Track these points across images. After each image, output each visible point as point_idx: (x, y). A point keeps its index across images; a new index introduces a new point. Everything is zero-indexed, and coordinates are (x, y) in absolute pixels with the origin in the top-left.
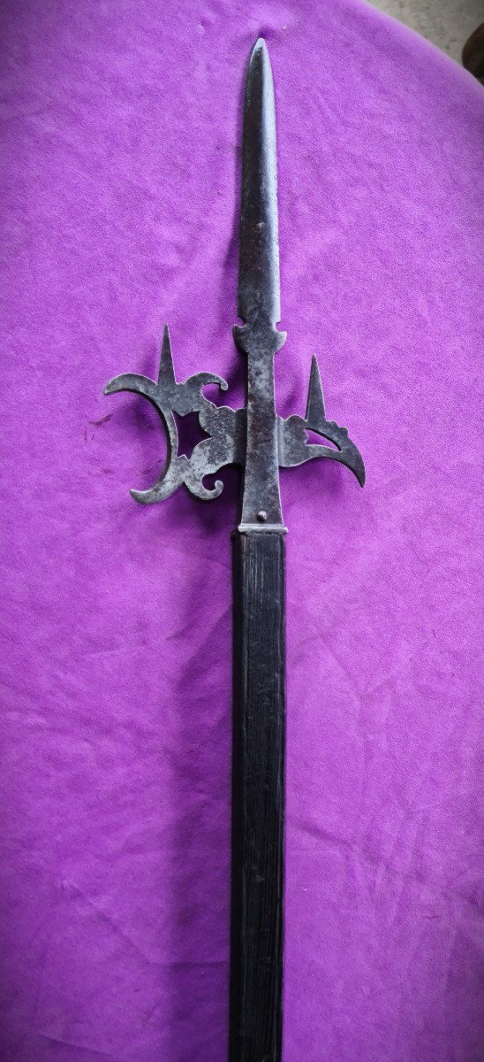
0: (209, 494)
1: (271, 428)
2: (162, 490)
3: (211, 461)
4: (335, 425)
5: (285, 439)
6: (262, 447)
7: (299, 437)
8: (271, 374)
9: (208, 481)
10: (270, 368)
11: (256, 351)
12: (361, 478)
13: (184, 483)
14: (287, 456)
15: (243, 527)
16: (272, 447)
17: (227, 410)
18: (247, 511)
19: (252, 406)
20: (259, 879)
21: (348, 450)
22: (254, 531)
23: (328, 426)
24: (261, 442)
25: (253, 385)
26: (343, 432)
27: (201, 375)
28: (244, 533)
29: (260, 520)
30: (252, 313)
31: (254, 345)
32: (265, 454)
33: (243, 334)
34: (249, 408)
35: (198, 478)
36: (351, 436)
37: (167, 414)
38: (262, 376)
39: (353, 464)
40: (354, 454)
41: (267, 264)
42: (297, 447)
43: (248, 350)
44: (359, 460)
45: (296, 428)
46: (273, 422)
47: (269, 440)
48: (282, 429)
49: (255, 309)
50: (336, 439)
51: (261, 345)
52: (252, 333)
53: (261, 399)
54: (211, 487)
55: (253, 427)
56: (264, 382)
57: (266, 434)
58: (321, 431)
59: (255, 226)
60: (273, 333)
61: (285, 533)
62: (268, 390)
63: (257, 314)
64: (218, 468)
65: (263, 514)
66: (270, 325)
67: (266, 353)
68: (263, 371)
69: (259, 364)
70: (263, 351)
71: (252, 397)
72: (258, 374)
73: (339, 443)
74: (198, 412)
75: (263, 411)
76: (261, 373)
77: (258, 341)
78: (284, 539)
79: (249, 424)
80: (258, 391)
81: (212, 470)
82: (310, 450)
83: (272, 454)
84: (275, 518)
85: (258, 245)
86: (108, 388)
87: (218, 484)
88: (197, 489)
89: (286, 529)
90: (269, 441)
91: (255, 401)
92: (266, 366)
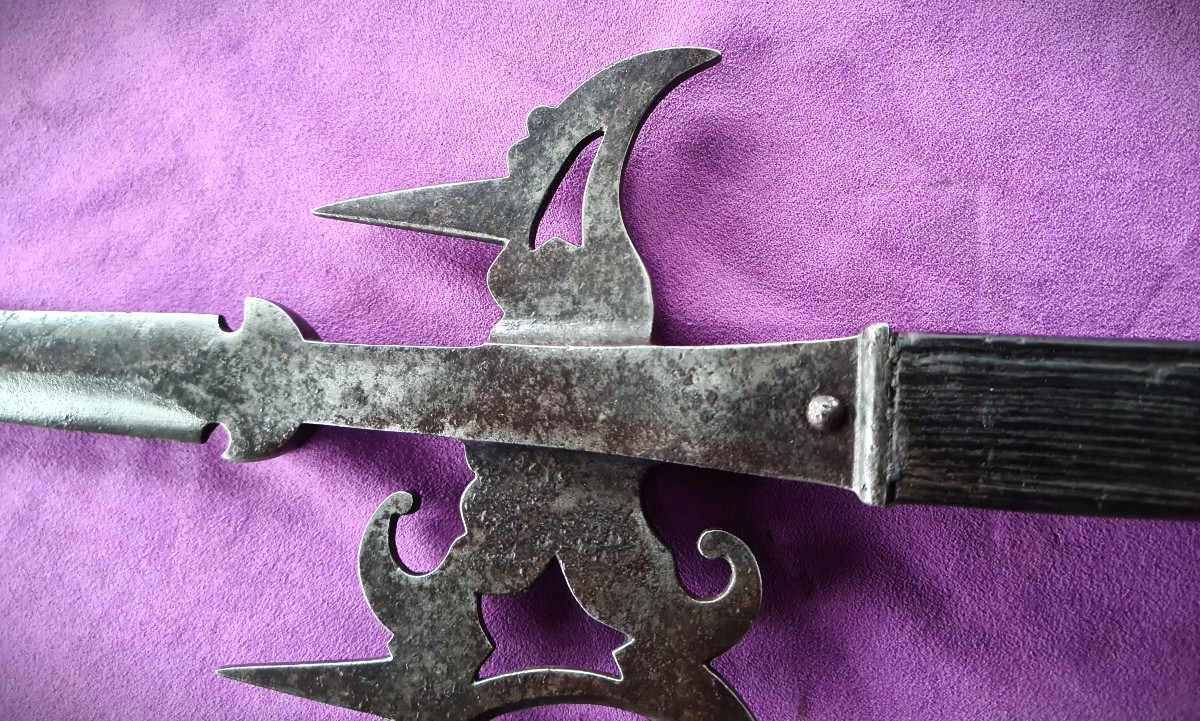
1: (526, 364)
4: (523, 148)
5: (565, 316)
6: (588, 400)
7: (557, 266)
8: (362, 357)
10: (346, 357)
11: (295, 399)
12: (689, 67)
14: (621, 312)
15: (864, 484)
16: (588, 366)
17: (475, 507)
18: (815, 476)
19: (458, 422)
21: (599, 108)
22: (881, 448)
23: (522, 173)
24: (571, 401)
25: (394, 416)
26: (544, 124)
27: (366, 576)
28: (887, 483)
29: (840, 422)
31: (280, 402)
32: (608, 393)
33: (248, 434)
34: (460, 433)
36: (554, 101)
37: (486, 696)
38: (368, 385)
39: (645, 90)
40: (613, 88)
42: (587, 275)
43: (292, 422)
44: (632, 71)
45: (528, 278)
46: (506, 354)
47: (562, 375)
48: (526, 326)
50: (564, 148)
51: (280, 380)
52: (246, 408)
53: (434, 393)
54: (719, 572)
55: (524, 425)
56: (384, 380)
57: (545, 383)
58: (539, 196)
60: (246, 342)
61: (892, 335)
62: (410, 366)
63: (192, 388)
66: (223, 349)
67: (302, 367)
68: (353, 381)
69: (333, 392)
70: (298, 376)
71: (430, 422)
72: (362, 400)
73: (579, 135)
74: (480, 596)
75: (471, 388)
76: (358, 388)
77: (267, 389)
78: (913, 338)
79: (514, 438)
80: (409, 402)
81: (661, 564)
82: (600, 232)
83: (610, 364)
87: (707, 545)
89: (873, 331)
90: (566, 374)
91: (441, 414)
92: (339, 370)
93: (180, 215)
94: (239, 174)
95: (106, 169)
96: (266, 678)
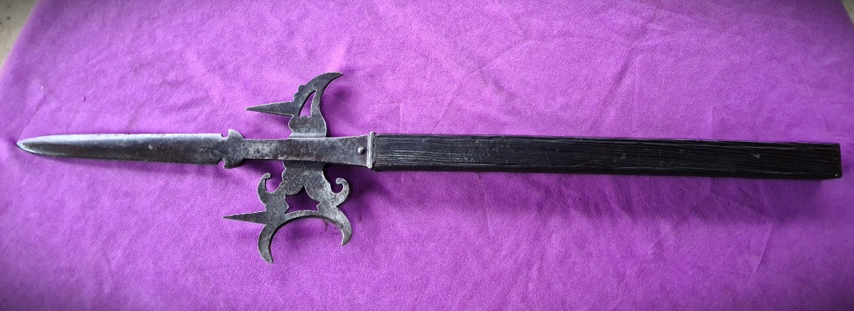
0: (346, 188)
1: (298, 142)
2: (343, 222)
3: (321, 186)
4: (297, 94)
5: (306, 132)
6: (312, 150)
7: (305, 121)
8: (259, 142)
9: (336, 189)
10: (255, 142)
11: (242, 153)
12: (334, 76)
13: (337, 206)
14: (319, 131)
15: (369, 164)
16: (312, 142)
17: (285, 174)
18: (359, 163)
19: (282, 156)
20: (623, 158)
21: (315, 85)
22: (372, 157)
23: (297, 100)
24: (308, 150)
25: (266, 155)
26: (302, 89)
27: (259, 192)
28: (373, 164)
29: (364, 152)
30: (215, 155)
31: (238, 154)
32: (316, 148)
33: (230, 161)
34: (283, 158)
35: (333, 196)
36: (305, 83)
37: (288, 217)
38: (260, 149)
39: (326, 82)
40: (318, 81)
41: (179, 143)
42: (312, 123)
43: (241, 158)
44: (323, 77)
45: (298, 124)
46: (293, 141)
47: (306, 145)
48: (298, 134)
49: (212, 152)
50: (307, 94)
51: (238, 149)
52: (229, 155)
53: (276, 150)
54: (340, 187)
55: (297, 156)
56: (264, 147)
57: (302, 146)
58: (301, 105)
59: (151, 151)
60: (229, 140)
61: (374, 134)
62: (271, 144)
63: (215, 151)
64: (326, 181)
65: (360, 150)
66: (223, 142)
67: (244, 145)
68: (256, 148)
69: (251, 151)
70: (242, 147)
71: (275, 157)
72: (259, 152)
73: (310, 92)
74: (286, 196)
75: (285, 148)
76: (258, 149)
77: (235, 151)
78: (378, 135)
79: (295, 159)
80: (270, 152)
81: (328, 186)
82: (315, 113)
83: (317, 142)
84: (363, 141)
85: (165, 149)
86: (268, 260)
87: (339, 181)
88: (341, 197)
89: (371, 133)
90: (307, 144)
91: (278, 154)
92: (253, 145)
93: (207, 109)
94: (223, 100)
95: (188, 97)
96: (235, 217)
